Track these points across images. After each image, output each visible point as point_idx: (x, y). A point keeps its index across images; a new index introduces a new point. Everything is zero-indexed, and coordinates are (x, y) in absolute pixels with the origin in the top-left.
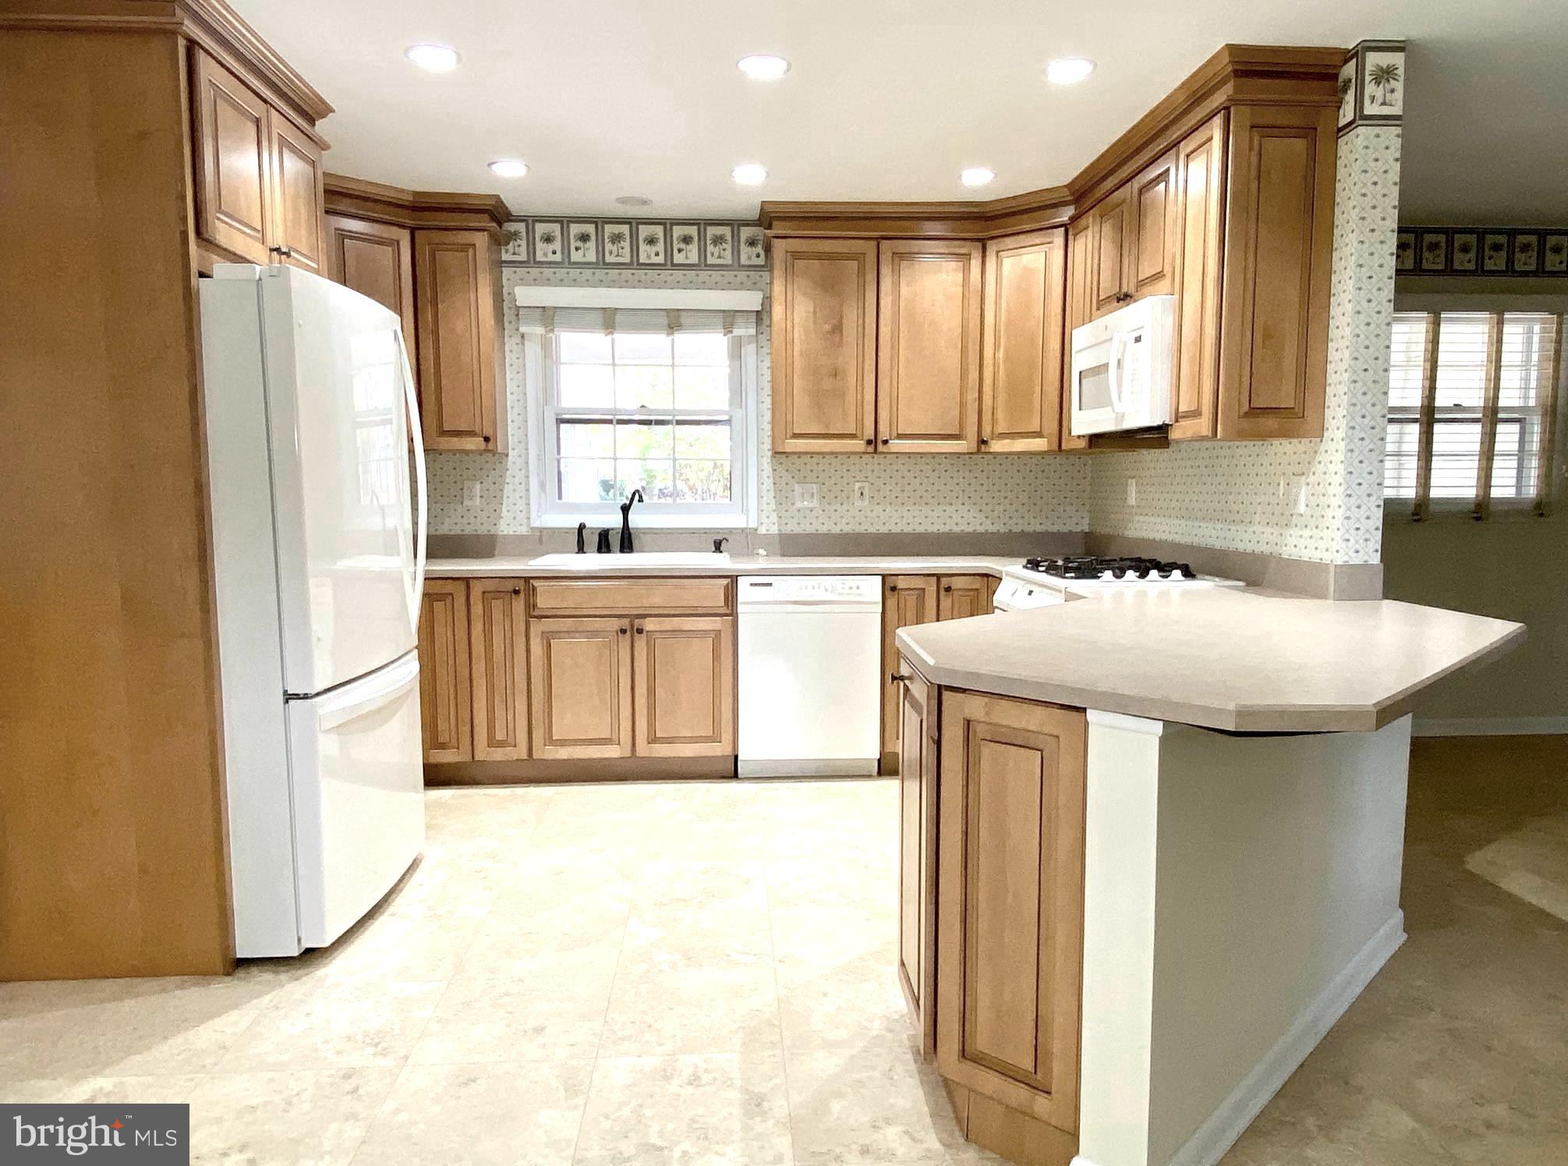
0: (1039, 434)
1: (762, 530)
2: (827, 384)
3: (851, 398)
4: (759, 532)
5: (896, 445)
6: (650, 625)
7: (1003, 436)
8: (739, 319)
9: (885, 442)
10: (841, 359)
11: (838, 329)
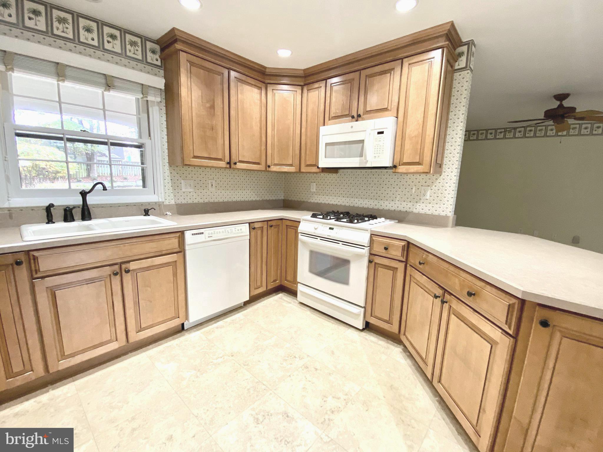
0: (291, 165)
1: (167, 203)
2: (209, 133)
3: (220, 141)
4: (165, 203)
5: (240, 166)
6: (133, 266)
7: (276, 165)
8: (151, 92)
9: (235, 164)
10: (214, 122)
11: (213, 107)
